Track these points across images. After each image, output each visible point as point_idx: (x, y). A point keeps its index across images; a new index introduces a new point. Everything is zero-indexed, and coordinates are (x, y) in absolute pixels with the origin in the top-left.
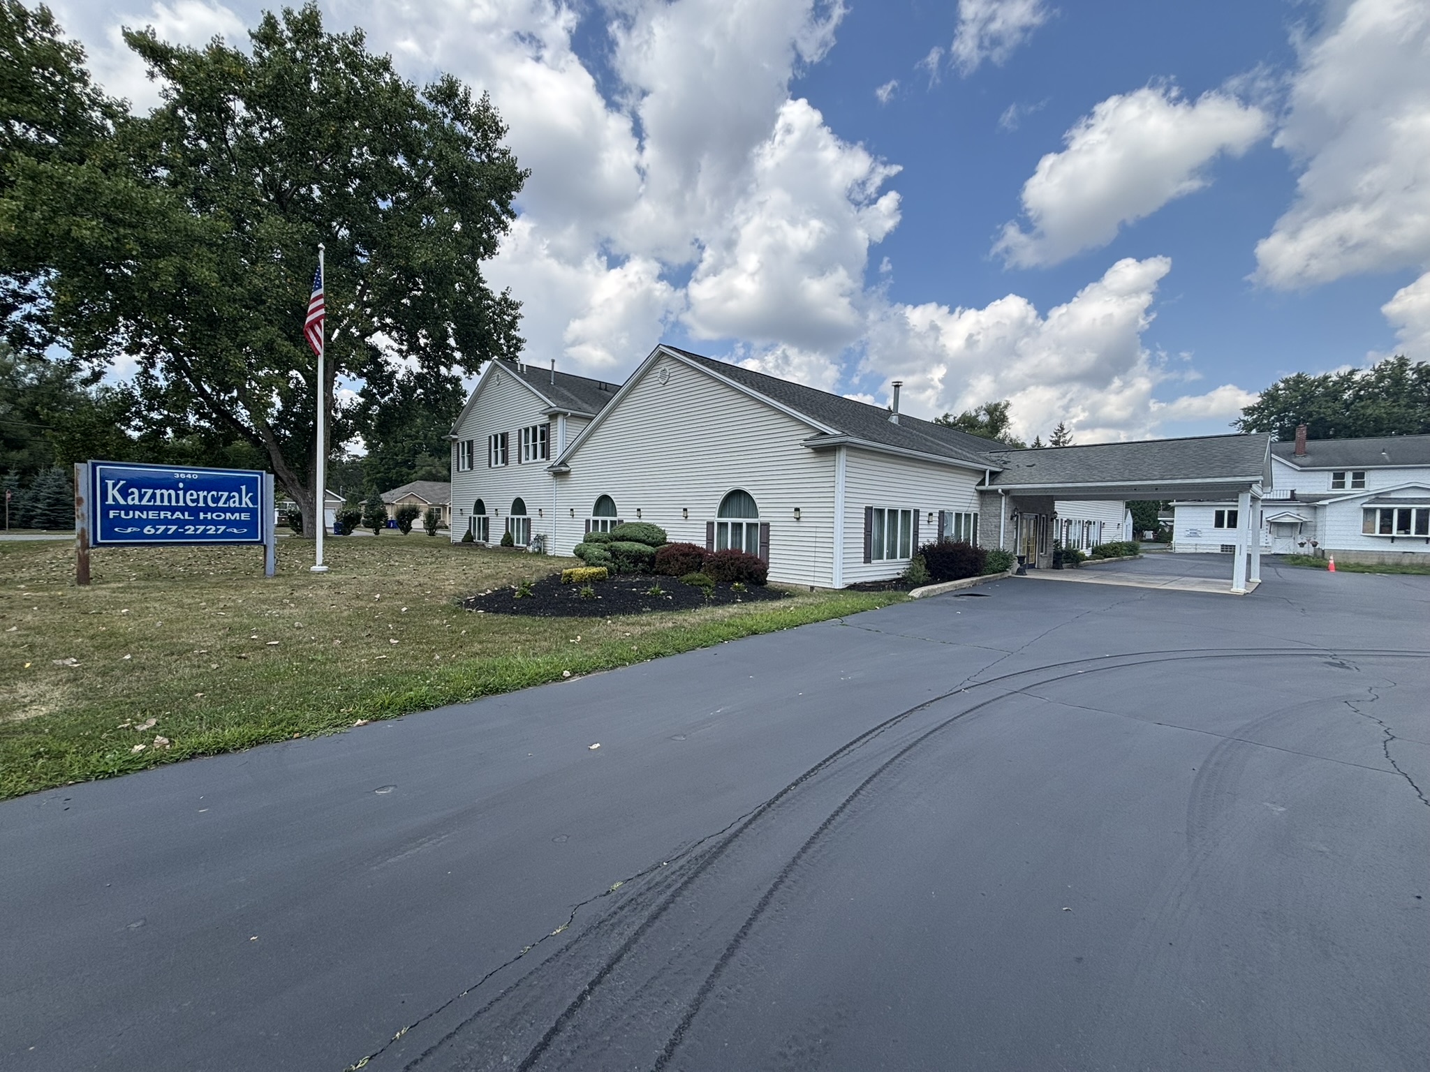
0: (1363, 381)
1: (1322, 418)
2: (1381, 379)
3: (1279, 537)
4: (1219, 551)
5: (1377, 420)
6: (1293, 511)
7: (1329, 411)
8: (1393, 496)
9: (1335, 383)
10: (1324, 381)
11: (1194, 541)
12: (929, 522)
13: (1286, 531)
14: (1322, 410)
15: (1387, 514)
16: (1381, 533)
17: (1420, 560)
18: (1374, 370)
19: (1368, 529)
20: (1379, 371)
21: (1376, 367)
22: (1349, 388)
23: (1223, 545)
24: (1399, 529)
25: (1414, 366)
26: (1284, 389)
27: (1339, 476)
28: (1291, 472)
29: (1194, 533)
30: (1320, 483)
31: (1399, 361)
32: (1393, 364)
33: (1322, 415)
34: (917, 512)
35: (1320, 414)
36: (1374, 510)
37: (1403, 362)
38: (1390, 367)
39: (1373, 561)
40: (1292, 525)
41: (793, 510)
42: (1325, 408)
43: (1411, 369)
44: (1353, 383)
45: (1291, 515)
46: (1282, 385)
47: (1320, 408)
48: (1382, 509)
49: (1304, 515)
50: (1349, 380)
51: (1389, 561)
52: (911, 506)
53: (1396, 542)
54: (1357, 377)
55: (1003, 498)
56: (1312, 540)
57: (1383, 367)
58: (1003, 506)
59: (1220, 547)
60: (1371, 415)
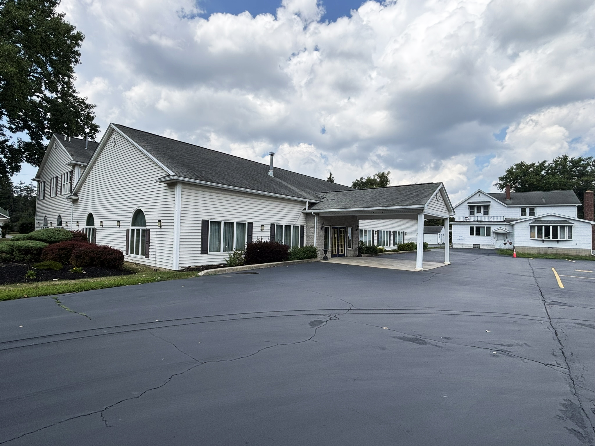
0: (549, 166)
1: (532, 183)
2: (557, 165)
3: (498, 240)
4: (472, 248)
5: (555, 184)
6: (504, 227)
7: (534, 180)
8: (542, 220)
9: (537, 167)
10: (532, 166)
11: (461, 242)
12: (262, 230)
13: (500, 237)
14: (531, 180)
15: (540, 228)
16: (538, 238)
17: (555, 252)
18: (554, 161)
19: (532, 236)
20: (556, 161)
21: (554, 160)
22: (543, 169)
23: (474, 244)
24: (545, 236)
25: (570, 160)
26: (516, 169)
27: (524, 210)
28: (503, 207)
29: (461, 238)
30: (515, 213)
31: (564, 157)
32: (561, 158)
33: (531, 182)
34: (251, 225)
35: (531, 181)
36: (534, 226)
37: (566, 158)
38: (560, 160)
39: (535, 252)
40: (503, 234)
41: (157, 221)
42: (533, 178)
43: (569, 161)
44: (545, 167)
45: (502, 229)
46: (515, 167)
47: (530, 178)
48: (538, 226)
49: (508, 229)
50: (543, 165)
51: (542, 252)
52: (246, 220)
53: (545, 243)
54: (546, 164)
55: (316, 218)
56: (510, 242)
57: (557, 160)
58: (316, 222)
59: (473, 245)
60: (552, 182)
